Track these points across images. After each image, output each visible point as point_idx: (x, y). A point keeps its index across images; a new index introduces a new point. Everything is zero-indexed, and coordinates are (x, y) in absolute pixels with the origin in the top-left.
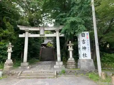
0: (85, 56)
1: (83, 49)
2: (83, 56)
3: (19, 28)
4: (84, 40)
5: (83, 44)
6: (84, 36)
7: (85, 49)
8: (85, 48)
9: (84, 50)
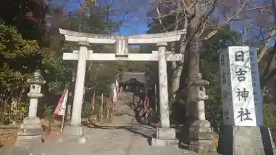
0: (245, 117)
1: (239, 95)
2: (241, 116)
3: (63, 35)
4: (241, 69)
6: (241, 58)
7: (245, 97)
8: (244, 94)
9: (242, 99)
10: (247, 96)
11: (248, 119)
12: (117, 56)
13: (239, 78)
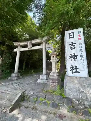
1: (71, 58)
2: (72, 70)
3: (14, 44)
4: (72, 43)
5: (71, 49)
7: (75, 59)
8: (74, 57)
9: (73, 60)
10: (77, 58)
11: (76, 72)
12: (28, 48)
13: (71, 48)
